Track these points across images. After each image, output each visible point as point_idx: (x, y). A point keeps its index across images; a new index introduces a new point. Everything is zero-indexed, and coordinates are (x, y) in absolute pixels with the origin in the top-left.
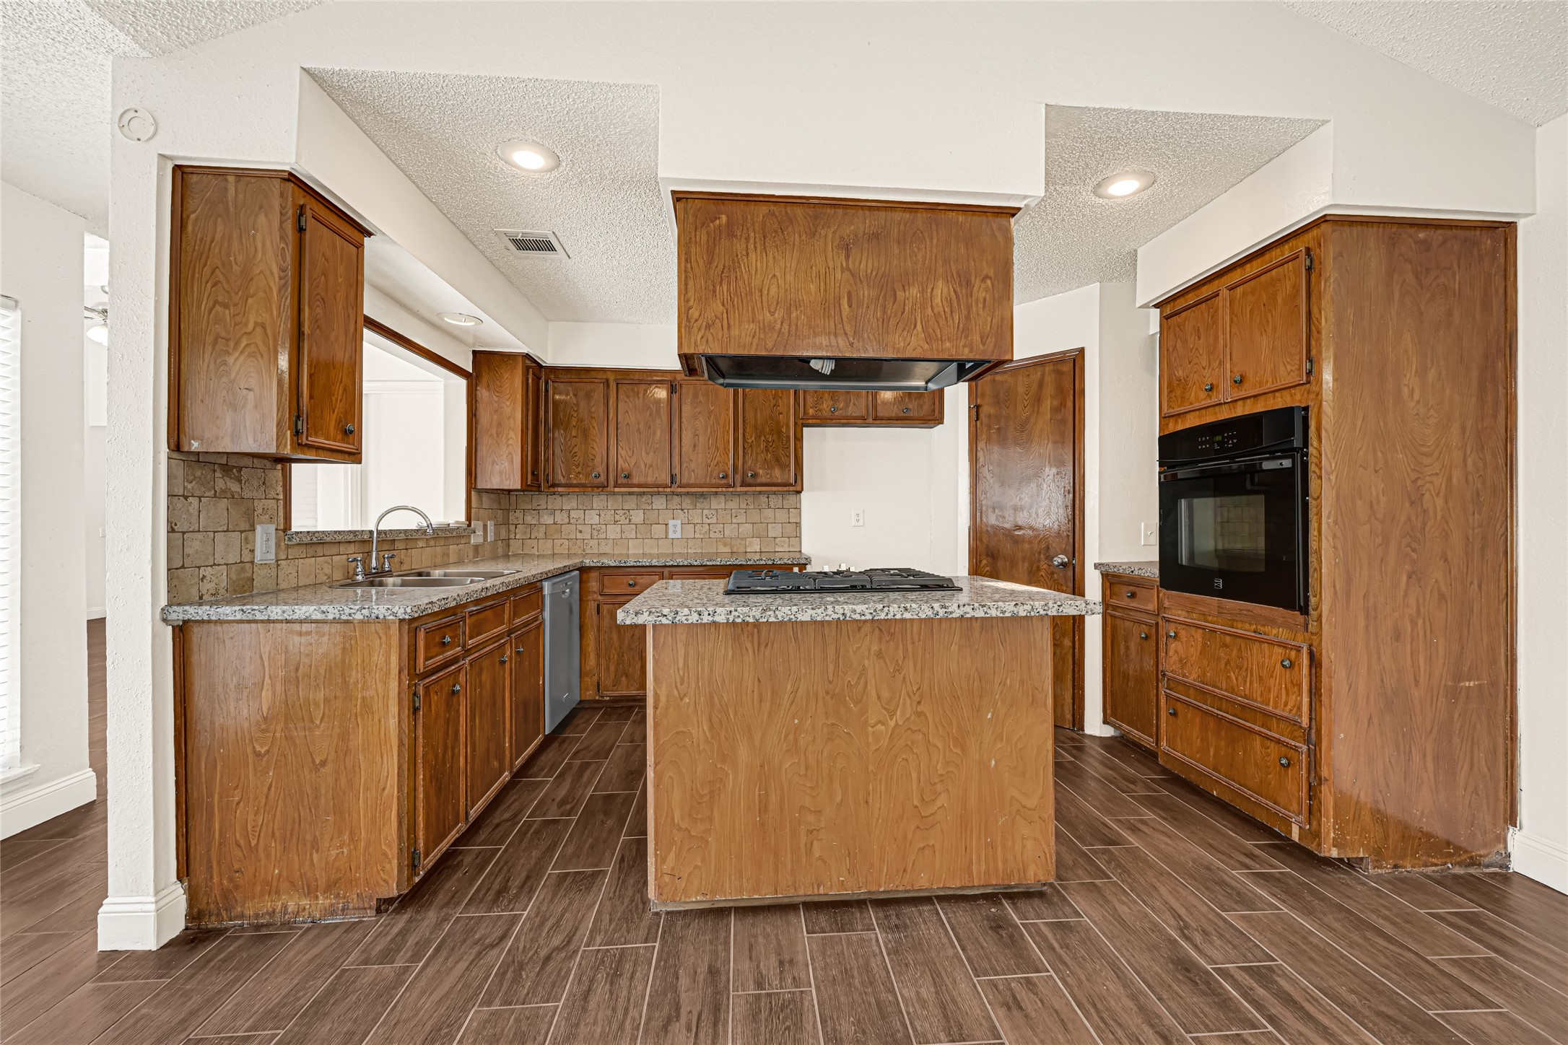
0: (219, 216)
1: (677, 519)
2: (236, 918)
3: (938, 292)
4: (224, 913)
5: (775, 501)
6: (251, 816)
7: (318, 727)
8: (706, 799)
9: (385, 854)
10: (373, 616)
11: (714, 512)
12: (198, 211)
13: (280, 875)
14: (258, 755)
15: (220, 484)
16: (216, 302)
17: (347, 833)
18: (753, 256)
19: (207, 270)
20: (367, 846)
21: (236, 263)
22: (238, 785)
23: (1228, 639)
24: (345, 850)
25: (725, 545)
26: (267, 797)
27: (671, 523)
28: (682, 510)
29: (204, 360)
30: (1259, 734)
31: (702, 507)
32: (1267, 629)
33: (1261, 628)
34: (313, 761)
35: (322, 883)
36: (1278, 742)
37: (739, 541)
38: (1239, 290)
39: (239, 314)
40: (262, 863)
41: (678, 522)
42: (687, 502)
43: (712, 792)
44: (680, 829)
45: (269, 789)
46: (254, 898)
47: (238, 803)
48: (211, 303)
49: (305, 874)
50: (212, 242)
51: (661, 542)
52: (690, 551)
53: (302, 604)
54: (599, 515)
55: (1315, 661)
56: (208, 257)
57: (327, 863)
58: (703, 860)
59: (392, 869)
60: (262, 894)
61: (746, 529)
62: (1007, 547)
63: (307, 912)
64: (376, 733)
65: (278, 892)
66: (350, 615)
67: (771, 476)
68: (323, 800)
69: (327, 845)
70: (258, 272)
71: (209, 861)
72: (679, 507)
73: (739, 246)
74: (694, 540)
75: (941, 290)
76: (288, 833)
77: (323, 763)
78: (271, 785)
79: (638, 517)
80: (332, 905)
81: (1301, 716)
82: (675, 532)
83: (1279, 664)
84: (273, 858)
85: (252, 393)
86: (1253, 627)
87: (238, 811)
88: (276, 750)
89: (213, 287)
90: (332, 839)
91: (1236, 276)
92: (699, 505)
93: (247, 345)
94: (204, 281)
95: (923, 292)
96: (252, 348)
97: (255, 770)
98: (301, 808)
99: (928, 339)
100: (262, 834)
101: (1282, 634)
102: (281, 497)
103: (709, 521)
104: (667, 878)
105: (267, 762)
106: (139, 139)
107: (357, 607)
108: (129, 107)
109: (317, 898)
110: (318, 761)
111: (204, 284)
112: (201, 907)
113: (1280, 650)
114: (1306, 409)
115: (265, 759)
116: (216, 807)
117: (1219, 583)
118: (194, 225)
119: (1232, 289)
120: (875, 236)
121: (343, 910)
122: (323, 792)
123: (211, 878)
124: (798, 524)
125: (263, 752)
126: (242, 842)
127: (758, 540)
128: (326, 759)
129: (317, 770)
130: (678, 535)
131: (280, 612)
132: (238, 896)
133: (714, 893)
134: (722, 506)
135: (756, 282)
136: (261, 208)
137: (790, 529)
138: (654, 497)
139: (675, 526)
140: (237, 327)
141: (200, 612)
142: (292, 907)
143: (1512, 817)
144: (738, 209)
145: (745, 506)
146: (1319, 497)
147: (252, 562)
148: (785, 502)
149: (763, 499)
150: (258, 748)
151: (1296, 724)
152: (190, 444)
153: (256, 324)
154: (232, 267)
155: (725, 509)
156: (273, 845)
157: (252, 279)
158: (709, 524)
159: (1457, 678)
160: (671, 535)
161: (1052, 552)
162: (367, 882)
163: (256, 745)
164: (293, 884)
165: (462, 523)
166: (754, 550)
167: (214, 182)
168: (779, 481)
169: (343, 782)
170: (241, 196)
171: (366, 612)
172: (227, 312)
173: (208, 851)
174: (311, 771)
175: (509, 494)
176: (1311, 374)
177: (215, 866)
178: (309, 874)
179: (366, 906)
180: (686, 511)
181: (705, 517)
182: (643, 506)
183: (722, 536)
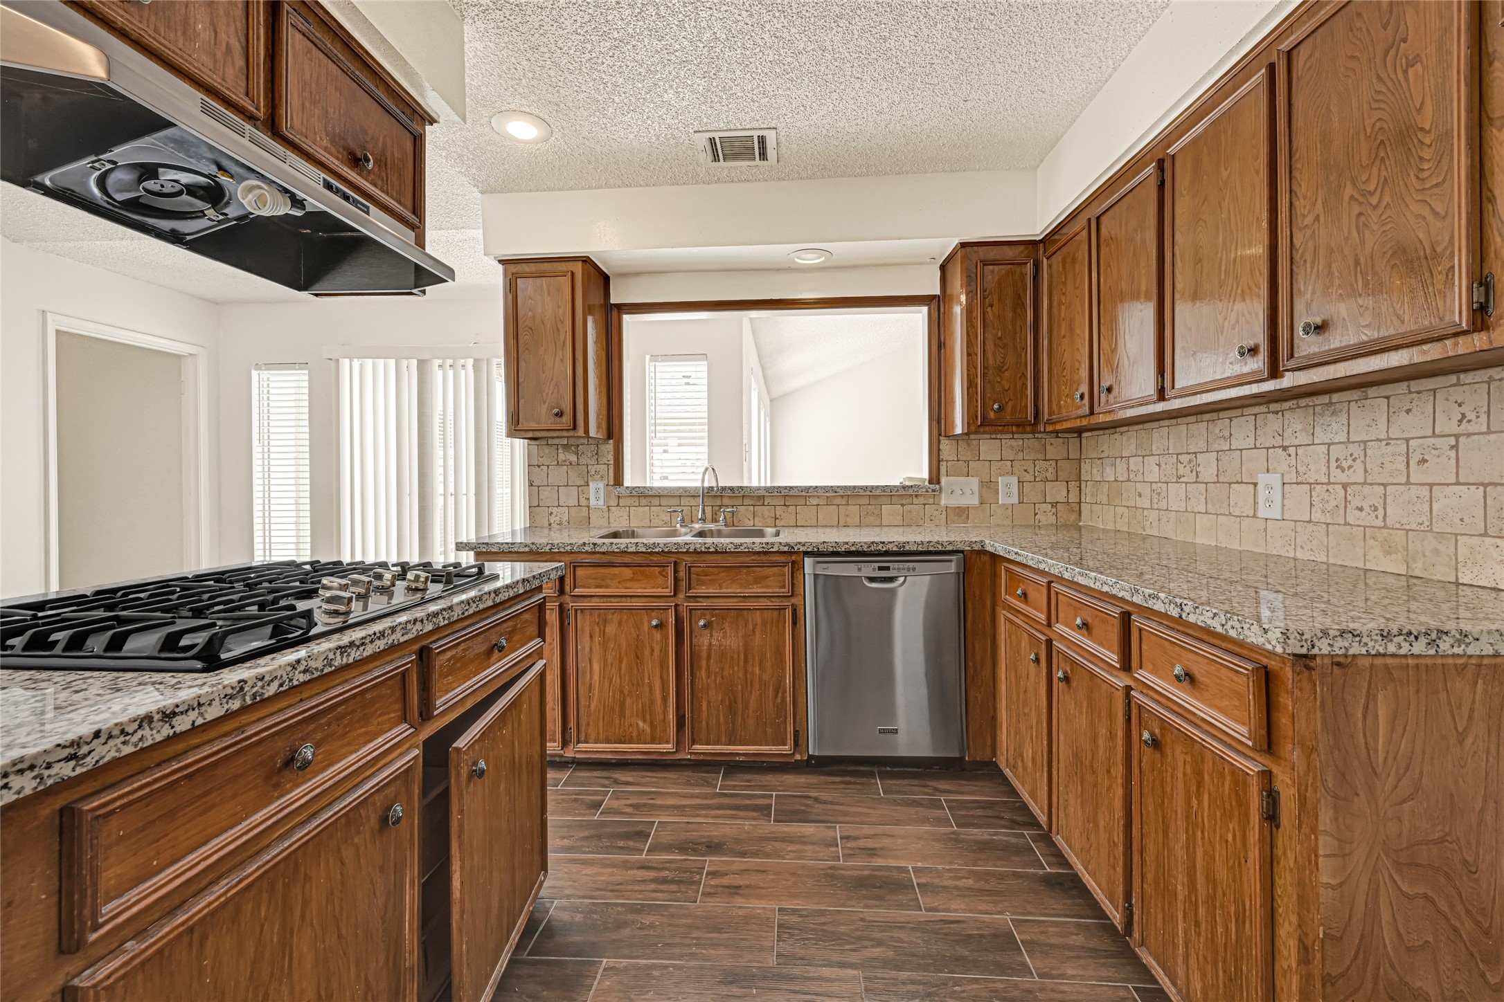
1: (1274, 470)
11: (1357, 450)
15: (562, 457)
25: (1387, 549)
27: (1262, 479)
28: (1285, 448)
31: (1332, 438)
41: (1275, 479)
42: (1295, 426)
51: (1245, 530)
52: (1300, 555)
54: (1159, 465)
72: (1279, 441)
74: (1310, 527)
82: (1270, 501)
92: (1320, 433)
102: (612, 462)
103: (1343, 477)
130: (1277, 512)
134: (1377, 431)
138: (1234, 421)
139: (1269, 487)
147: (588, 507)
158: (1345, 486)
160: (1263, 508)
165: (923, 480)
175: (1080, 437)
180: (1292, 450)
181: (1333, 464)
182: (1216, 447)
183: (1379, 523)
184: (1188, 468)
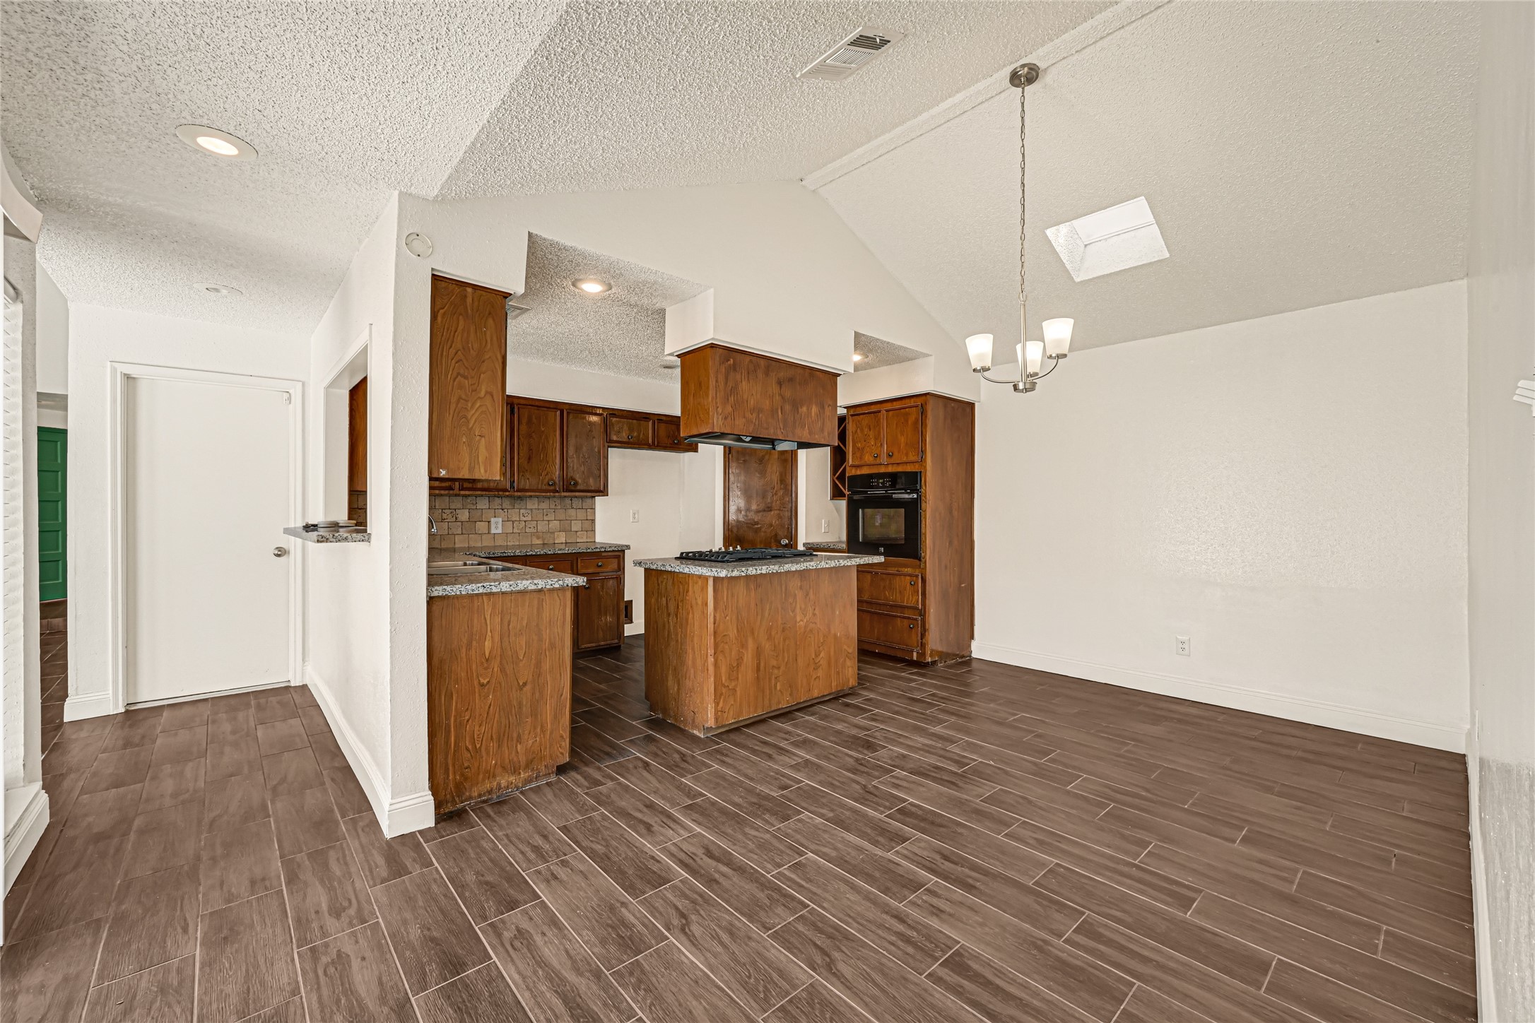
0: (461, 314)
1: (498, 517)
2: (466, 800)
3: (813, 410)
4: (457, 799)
5: (577, 503)
6: (477, 728)
7: (521, 661)
8: (735, 669)
9: (562, 737)
10: (565, 585)
11: (529, 512)
12: (445, 308)
13: (496, 764)
14: (482, 685)
16: (458, 374)
17: (539, 727)
18: (744, 383)
19: (452, 351)
20: (551, 733)
21: (473, 349)
22: (468, 709)
23: (884, 576)
24: (538, 739)
25: (538, 538)
26: (488, 713)
27: (493, 520)
28: (503, 510)
29: (449, 414)
30: (900, 617)
31: (520, 507)
32: (903, 569)
33: (900, 569)
34: (518, 683)
35: (523, 763)
36: (909, 618)
37: (549, 534)
38: (891, 413)
39: (474, 384)
40: (484, 758)
41: (500, 520)
42: (506, 503)
43: (738, 664)
44: (725, 687)
45: (489, 708)
46: (478, 784)
47: (468, 721)
48: (455, 374)
49: (512, 760)
50: (456, 332)
51: (484, 537)
52: (509, 543)
53: (523, 579)
55: (924, 581)
56: (453, 342)
57: (526, 749)
58: (735, 701)
59: (566, 745)
60: (483, 780)
61: (555, 525)
62: (750, 535)
63: (513, 785)
64: (557, 660)
65: (494, 776)
66: (551, 585)
67: (587, 485)
68: (524, 709)
69: (526, 737)
70: (488, 357)
71: (447, 765)
72: (500, 507)
73: (738, 376)
74: (513, 535)
75: (814, 410)
76: (502, 735)
77: (525, 684)
78: (490, 705)
79: (464, 515)
80: (529, 776)
81: (918, 605)
82: (496, 528)
83: (909, 584)
84: (491, 753)
85: (483, 439)
86: (896, 569)
87: (468, 726)
88: (494, 681)
89: (456, 363)
90: (529, 733)
91: (889, 406)
92: (516, 506)
93: (480, 406)
94: (450, 358)
95: (808, 409)
96: (484, 409)
97: (480, 695)
98: (510, 716)
99: (810, 433)
100: (484, 739)
101: (909, 570)
103: (525, 519)
104: (719, 713)
105: (488, 689)
106: (419, 255)
107: (556, 580)
108: (411, 231)
109: (520, 773)
110: (521, 684)
111: (450, 361)
112: (440, 799)
113: (909, 578)
114: (921, 472)
115: (487, 687)
116: (452, 727)
117: (882, 549)
118: (443, 317)
119: (887, 411)
120: (791, 380)
121: (536, 778)
122: (524, 703)
123: (448, 776)
124: (593, 521)
125: (485, 682)
126: (470, 747)
127: (564, 533)
128: (527, 681)
129: (521, 689)
130: (500, 531)
131: (508, 586)
132: (467, 785)
133: (739, 717)
134: (536, 506)
135: (745, 397)
136: (490, 314)
137: (587, 524)
138: (478, 498)
139: (497, 523)
140: (474, 393)
141: (455, 589)
142: (503, 783)
143: (972, 637)
144: (738, 356)
145: (553, 507)
146: (925, 511)
148: (584, 504)
149: (568, 501)
150: (482, 681)
151: (917, 609)
152: (439, 473)
153: (487, 393)
154: (470, 351)
155: (538, 509)
156: (492, 745)
157: (483, 362)
158: (525, 521)
159: (961, 584)
160: (493, 531)
161: (779, 538)
162: (551, 756)
163: (480, 679)
164: (504, 768)
166: (561, 542)
167: (457, 290)
168: (593, 488)
169: (537, 695)
170: (476, 303)
171: (561, 582)
172: (466, 381)
173: (446, 758)
174: (517, 691)
176: (923, 460)
177: (451, 768)
178: (515, 759)
179: (550, 772)
180: (506, 511)
181: (521, 515)
182: (468, 507)
183: (535, 531)
184: (450, 516)
